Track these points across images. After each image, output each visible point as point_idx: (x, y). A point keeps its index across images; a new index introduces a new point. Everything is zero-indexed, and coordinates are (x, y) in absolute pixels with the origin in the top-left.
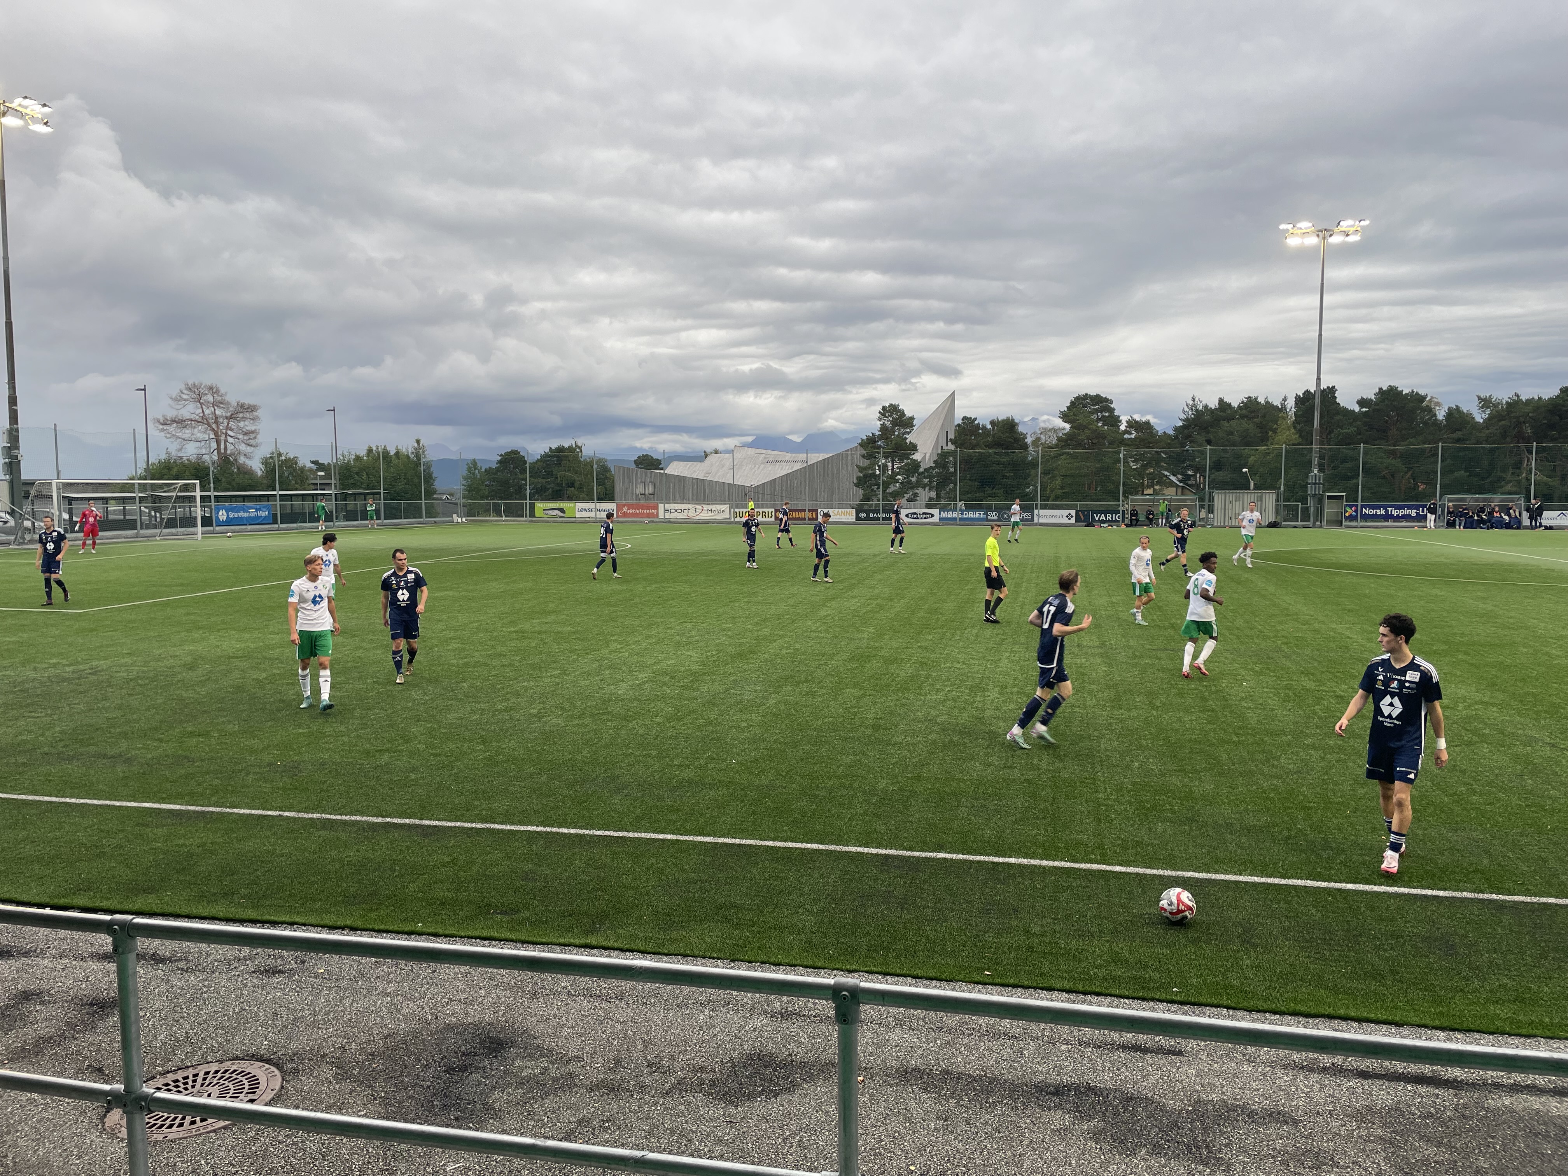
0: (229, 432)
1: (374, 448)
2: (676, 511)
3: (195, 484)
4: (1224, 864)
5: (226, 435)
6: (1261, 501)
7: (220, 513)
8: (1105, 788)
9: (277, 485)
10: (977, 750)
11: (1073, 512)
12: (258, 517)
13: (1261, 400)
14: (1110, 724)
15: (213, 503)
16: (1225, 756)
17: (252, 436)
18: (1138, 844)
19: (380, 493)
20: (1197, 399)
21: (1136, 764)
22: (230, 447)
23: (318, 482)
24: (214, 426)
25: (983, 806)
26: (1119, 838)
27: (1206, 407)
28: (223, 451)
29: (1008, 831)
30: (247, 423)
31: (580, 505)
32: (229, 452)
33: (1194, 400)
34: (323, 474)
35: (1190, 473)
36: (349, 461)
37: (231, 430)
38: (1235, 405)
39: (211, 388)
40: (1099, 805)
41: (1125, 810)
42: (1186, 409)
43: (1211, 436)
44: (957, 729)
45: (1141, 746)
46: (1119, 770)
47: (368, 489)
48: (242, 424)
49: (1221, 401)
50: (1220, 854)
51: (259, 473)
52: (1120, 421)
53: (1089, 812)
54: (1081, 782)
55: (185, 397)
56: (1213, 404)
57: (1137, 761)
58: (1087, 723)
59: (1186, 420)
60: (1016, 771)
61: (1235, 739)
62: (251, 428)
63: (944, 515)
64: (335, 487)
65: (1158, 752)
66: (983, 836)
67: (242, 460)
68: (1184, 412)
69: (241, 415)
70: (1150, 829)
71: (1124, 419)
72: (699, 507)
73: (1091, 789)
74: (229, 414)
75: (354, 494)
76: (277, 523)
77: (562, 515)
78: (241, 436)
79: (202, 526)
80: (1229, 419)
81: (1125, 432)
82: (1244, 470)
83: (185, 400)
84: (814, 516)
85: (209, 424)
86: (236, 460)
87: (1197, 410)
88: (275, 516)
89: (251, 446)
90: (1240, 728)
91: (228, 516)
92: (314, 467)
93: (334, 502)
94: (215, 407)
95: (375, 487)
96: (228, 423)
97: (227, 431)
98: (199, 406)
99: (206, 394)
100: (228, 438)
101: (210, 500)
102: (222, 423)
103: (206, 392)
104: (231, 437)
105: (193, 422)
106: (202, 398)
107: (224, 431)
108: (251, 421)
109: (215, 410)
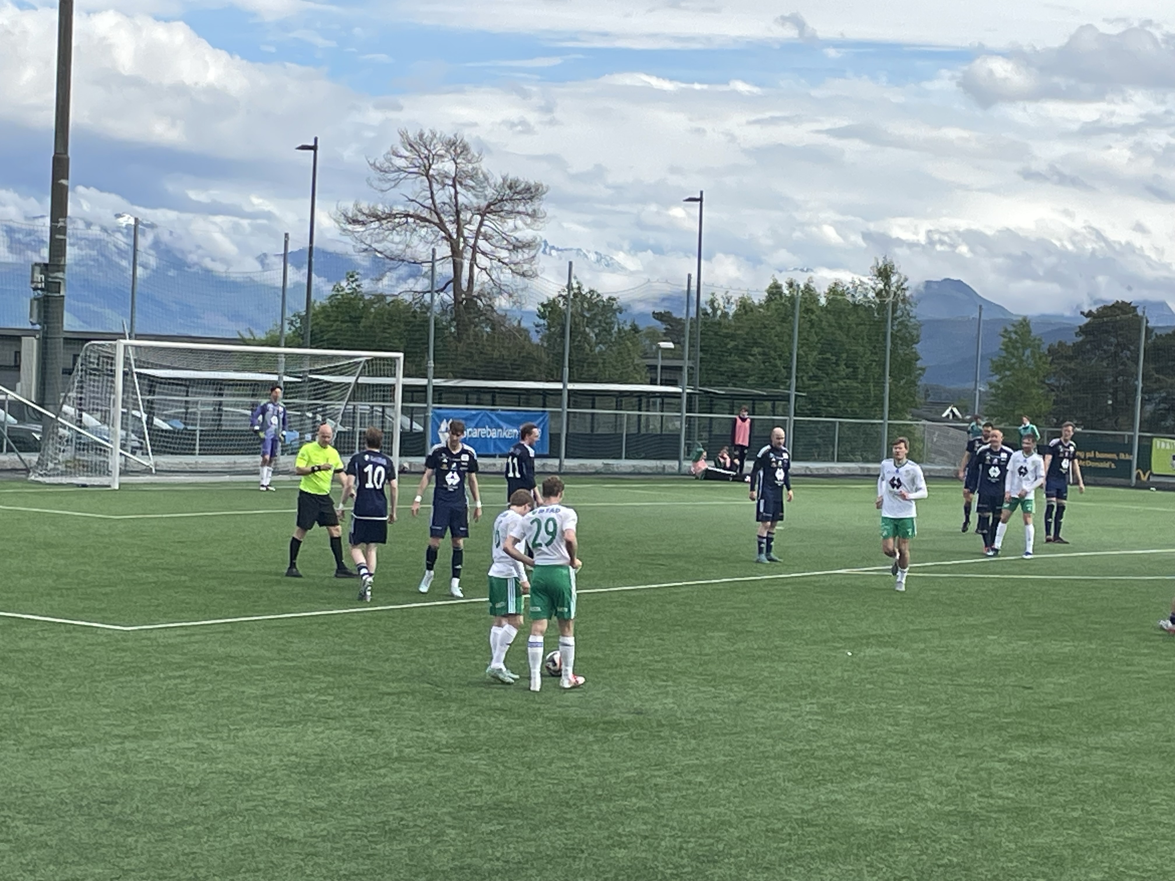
0: (482, 244)
3: (394, 360)
5: (474, 248)
7: (443, 428)
9: (566, 369)
15: (429, 405)
17: (527, 253)
22: (481, 277)
24: (452, 228)
28: (465, 285)
30: (519, 223)
32: (476, 289)
34: (671, 345)
37: (487, 238)
39: (452, 144)
48: (508, 226)
51: (536, 339)
55: (400, 163)
62: (525, 234)
64: (690, 376)
67: (502, 305)
69: (508, 207)
74: (483, 204)
78: (504, 254)
83: (399, 170)
85: (441, 225)
86: (490, 307)
89: (523, 275)
92: (660, 327)
93: (684, 414)
94: (458, 187)
95: (776, 382)
96: (481, 224)
97: (476, 242)
98: (427, 183)
99: (442, 156)
100: (479, 256)
101: (426, 396)
102: (469, 223)
103: (442, 152)
104: (484, 253)
105: (410, 220)
106: (433, 167)
107: (472, 241)
108: (529, 220)
109: (456, 193)
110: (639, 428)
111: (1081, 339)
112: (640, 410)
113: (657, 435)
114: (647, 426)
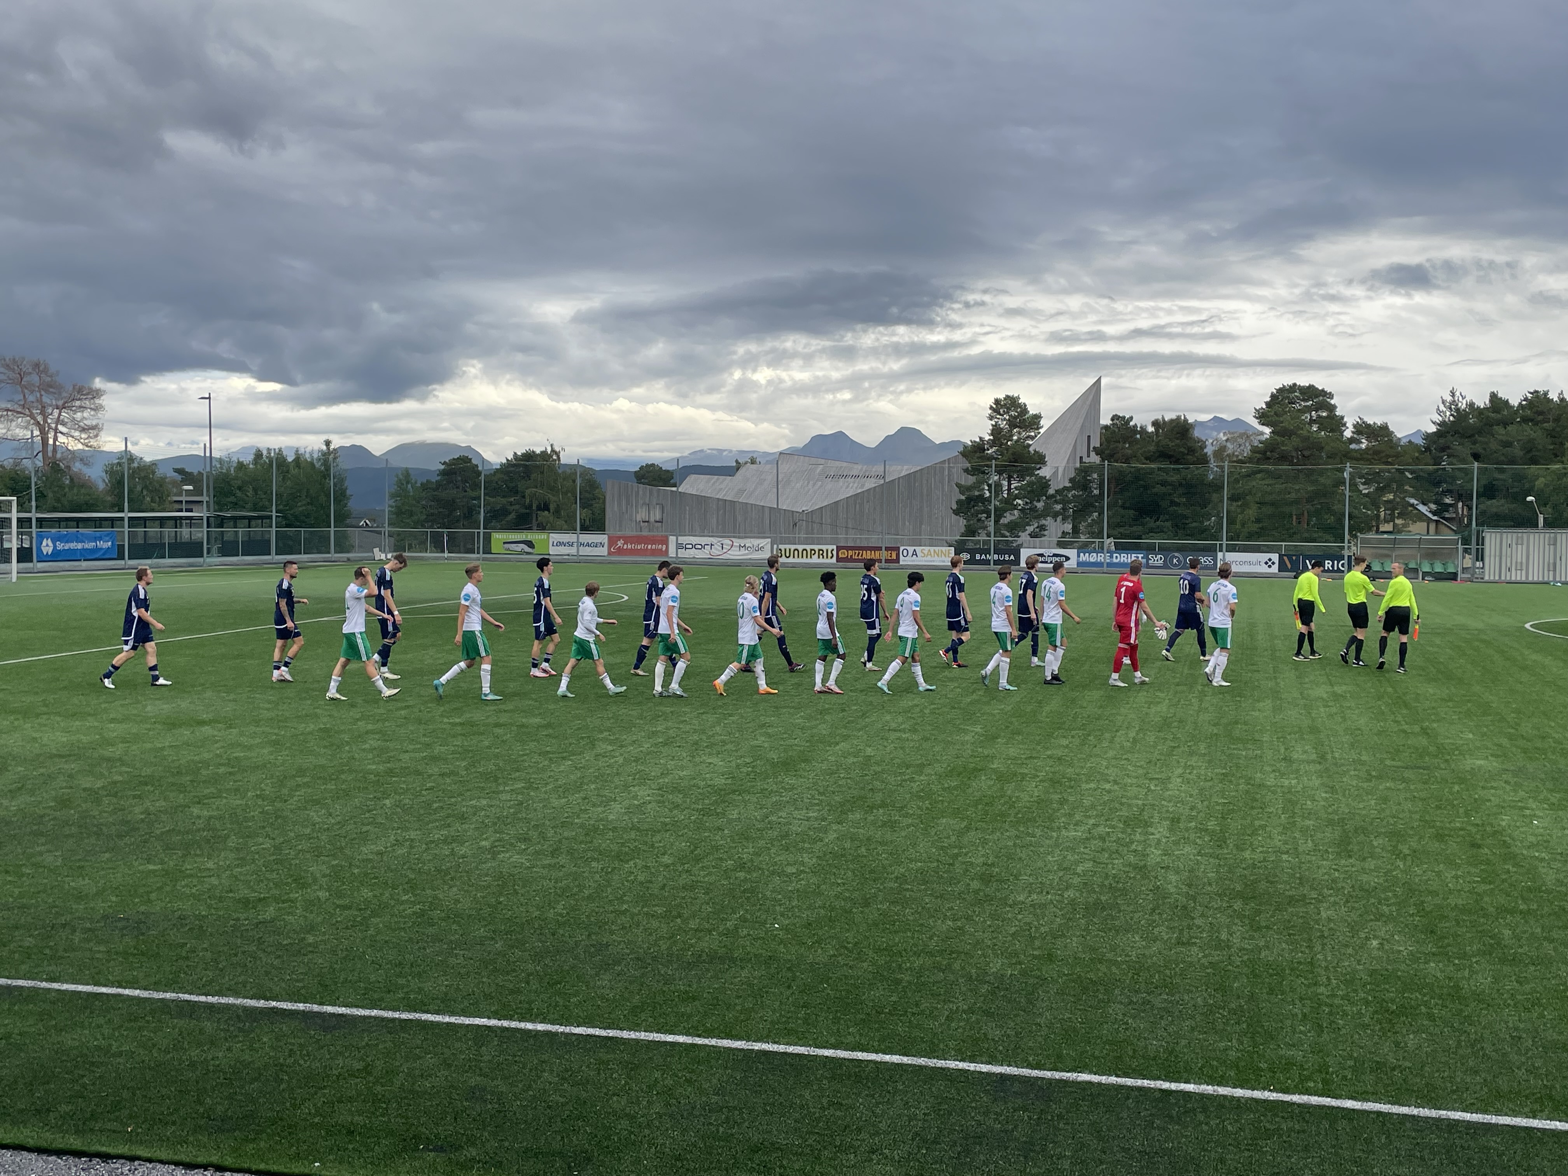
0: (60, 428)
1: (265, 453)
2: (694, 546)
3: (10, 502)
4: (1510, 1100)
5: (56, 431)
6: (1555, 544)
7: (44, 543)
8: (1328, 979)
9: (126, 504)
10: (1137, 915)
11: (1275, 557)
12: (96, 550)
13: (1554, 396)
14: (1334, 881)
15: (34, 529)
16: (1507, 932)
17: (93, 433)
18: (1379, 1066)
19: (270, 517)
20: (1458, 394)
21: (1375, 943)
22: (61, 449)
23: (184, 498)
24: (40, 418)
25: (1146, 1002)
26: (1351, 1057)
27: (1471, 405)
28: (50, 454)
29: (1184, 1042)
30: (86, 414)
31: (555, 537)
32: (59, 456)
33: (1453, 395)
34: (191, 488)
35: (1448, 501)
36: (228, 470)
37: (64, 424)
38: (1515, 402)
39: (37, 365)
40: (1320, 1005)
41: (1359, 1012)
42: (1442, 408)
43: (1478, 448)
44: (1106, 883)
45: (1382, 915)
46: (1350, 951)
47: (255, 510)
48: (78, 415)
49: (1494, 396)
50: (1503, 1083)
51: (101, 486)
52: (1345, 425)
53: (1305, 1016)
54: (1292, 970)
56: (1482, 401)
57: (1375, 937)
58: (1300, 879)
59: (1442, 424)
60: (1196, 949)
61: (1523, 907)
62: (91, 421)
63: (1084, 557)
64: (208, 506)
65: (1407, 926)
66: (1146, 1047)
67: (77, 467)
68: (1439, 412)
69: (78, 403)
70: (1397, 1044)
71: (1350, 422)
72: (727, 541)
73: (1306, 979)
74: (60, 403)
75: (235, 519)
76: (123, 559)
77: (530, 550)
78: (76, 433)
79: (18, 562)
80: (1505, 423)
81: (1351, 440)
82: (1530, 498)
84: (894, 557)
85: (32, 416)
86: (68, 467)
87: (1458, 410)
88: (121, 548)
90: (1529, 890)
91: (55, 546)
92: (178, 477)
93: (205, 529)
94: (43, 393)
95: (264, 508)
96: (60, 415)
97: (56, 426)
98: (20, 389)
99: (30, 373)
100: (59, 435)
101: (31, 524)
102: (51, 414)
103: (30, 370)
104: (61, 432)
105: (9, 413)
106: (24, 379)
107: (53, 426)
108: (92, 413)
109: (41, 395)
110: (176, 539)
111: (439, 478)
112: (176, 527)
113: (187, 543)
114: (181, 537)
